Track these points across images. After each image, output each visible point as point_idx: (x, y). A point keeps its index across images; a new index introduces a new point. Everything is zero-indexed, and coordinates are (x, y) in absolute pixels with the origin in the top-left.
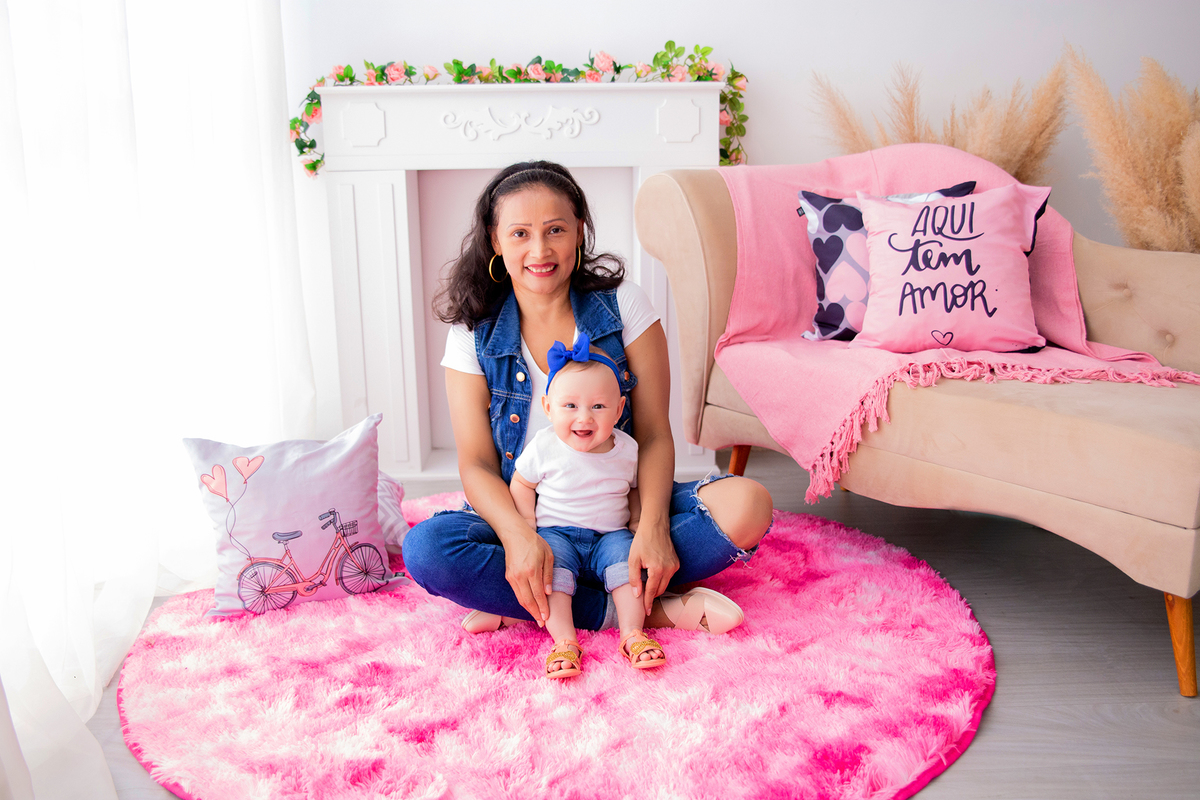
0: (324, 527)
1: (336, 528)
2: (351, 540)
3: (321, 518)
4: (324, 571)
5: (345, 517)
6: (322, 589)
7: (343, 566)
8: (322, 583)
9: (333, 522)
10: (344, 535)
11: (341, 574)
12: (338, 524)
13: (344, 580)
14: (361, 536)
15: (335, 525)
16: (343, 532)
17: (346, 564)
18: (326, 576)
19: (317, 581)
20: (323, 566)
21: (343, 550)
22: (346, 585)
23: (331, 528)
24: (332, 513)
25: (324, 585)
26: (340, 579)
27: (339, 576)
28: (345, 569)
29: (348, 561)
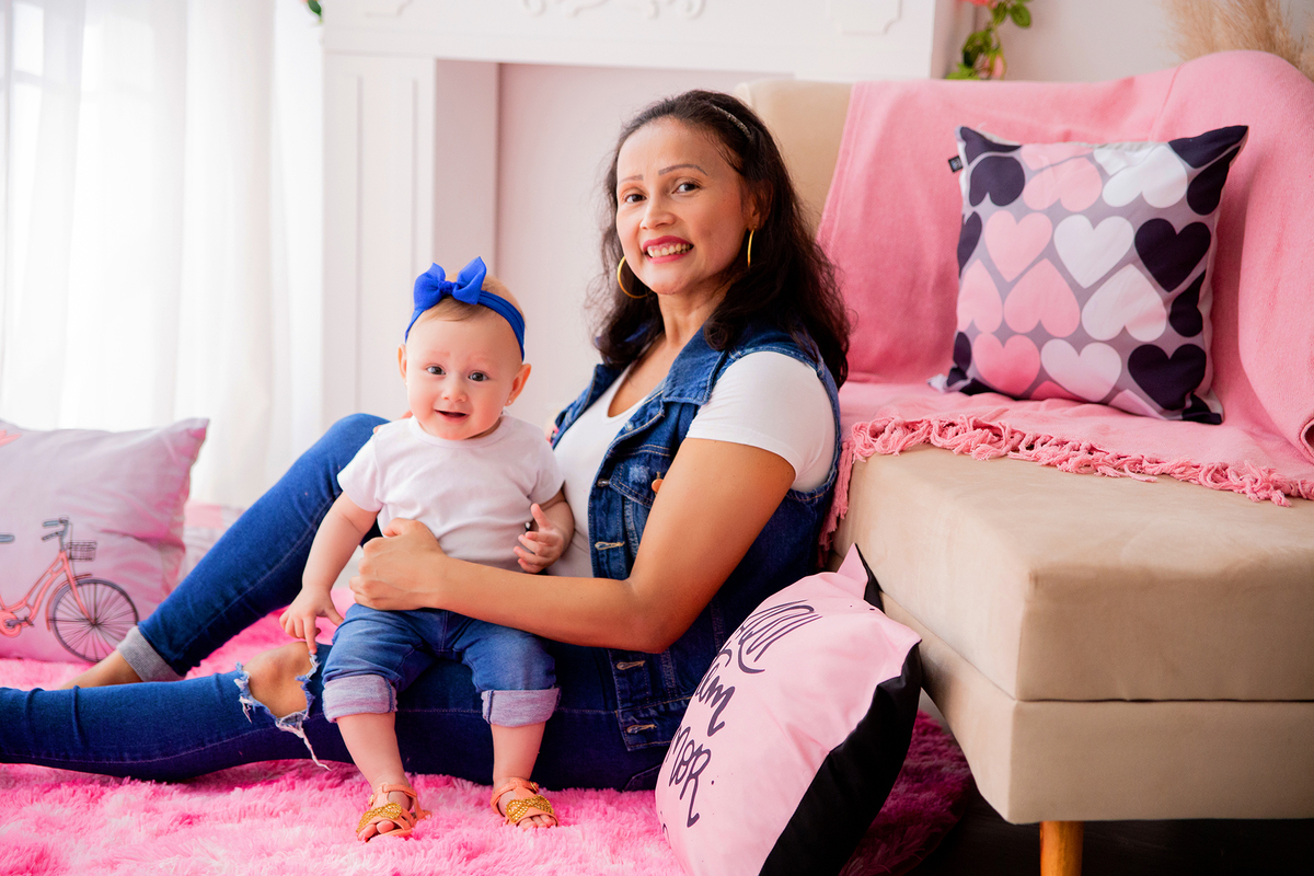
0: (45, 538)
1: (62, 544)
2: (80, 568)
3: (46, 525)
4: (31, 602)
5: (79, 532)
6: (27, 629)
7: (59, 602)
8: (28, 621)
9: (60, 534)
10: (71, 558)
11: (54, 613)
12: (66, 540)
13: (59, 625)
14: (99, 567)
15: (61, 539)
16: (70, 553)
17: (63, 601)
18: (34, 611)
19: (21, 615)
20: (30, 594)
21: (62, 578)
22: (61, 633)
23: (55, 541)
24: (64, 522)
25: (31, 624)
26: (52, 620)
27: (50, 615)
28: (60, 607)
29: (68, 596)
